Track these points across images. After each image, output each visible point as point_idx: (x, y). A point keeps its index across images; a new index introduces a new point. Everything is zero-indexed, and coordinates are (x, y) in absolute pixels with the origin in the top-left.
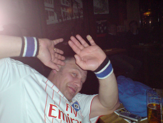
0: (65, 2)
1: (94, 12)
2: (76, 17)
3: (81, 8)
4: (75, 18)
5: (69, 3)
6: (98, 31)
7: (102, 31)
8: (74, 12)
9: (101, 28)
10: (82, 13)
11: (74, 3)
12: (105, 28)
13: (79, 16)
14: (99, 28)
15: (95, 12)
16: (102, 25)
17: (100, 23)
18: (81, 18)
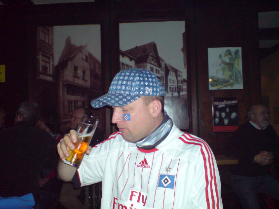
0: (154, 70)
1: (210, 86)
2: (172, 94)
3: (184, 80)
4: (171, 96)
5: (160, 72)
6: (217, 120)
7: (226, 121)
8: (169, 86)
9: (223, 114)
10: (185, 87)
11: (171, 72)
12: (234, 115)
13: (179, 93)
14: (220, 115)
15: (212, 86)
16: (228, 110)
17: (222, 105)
18: (183, 95)
